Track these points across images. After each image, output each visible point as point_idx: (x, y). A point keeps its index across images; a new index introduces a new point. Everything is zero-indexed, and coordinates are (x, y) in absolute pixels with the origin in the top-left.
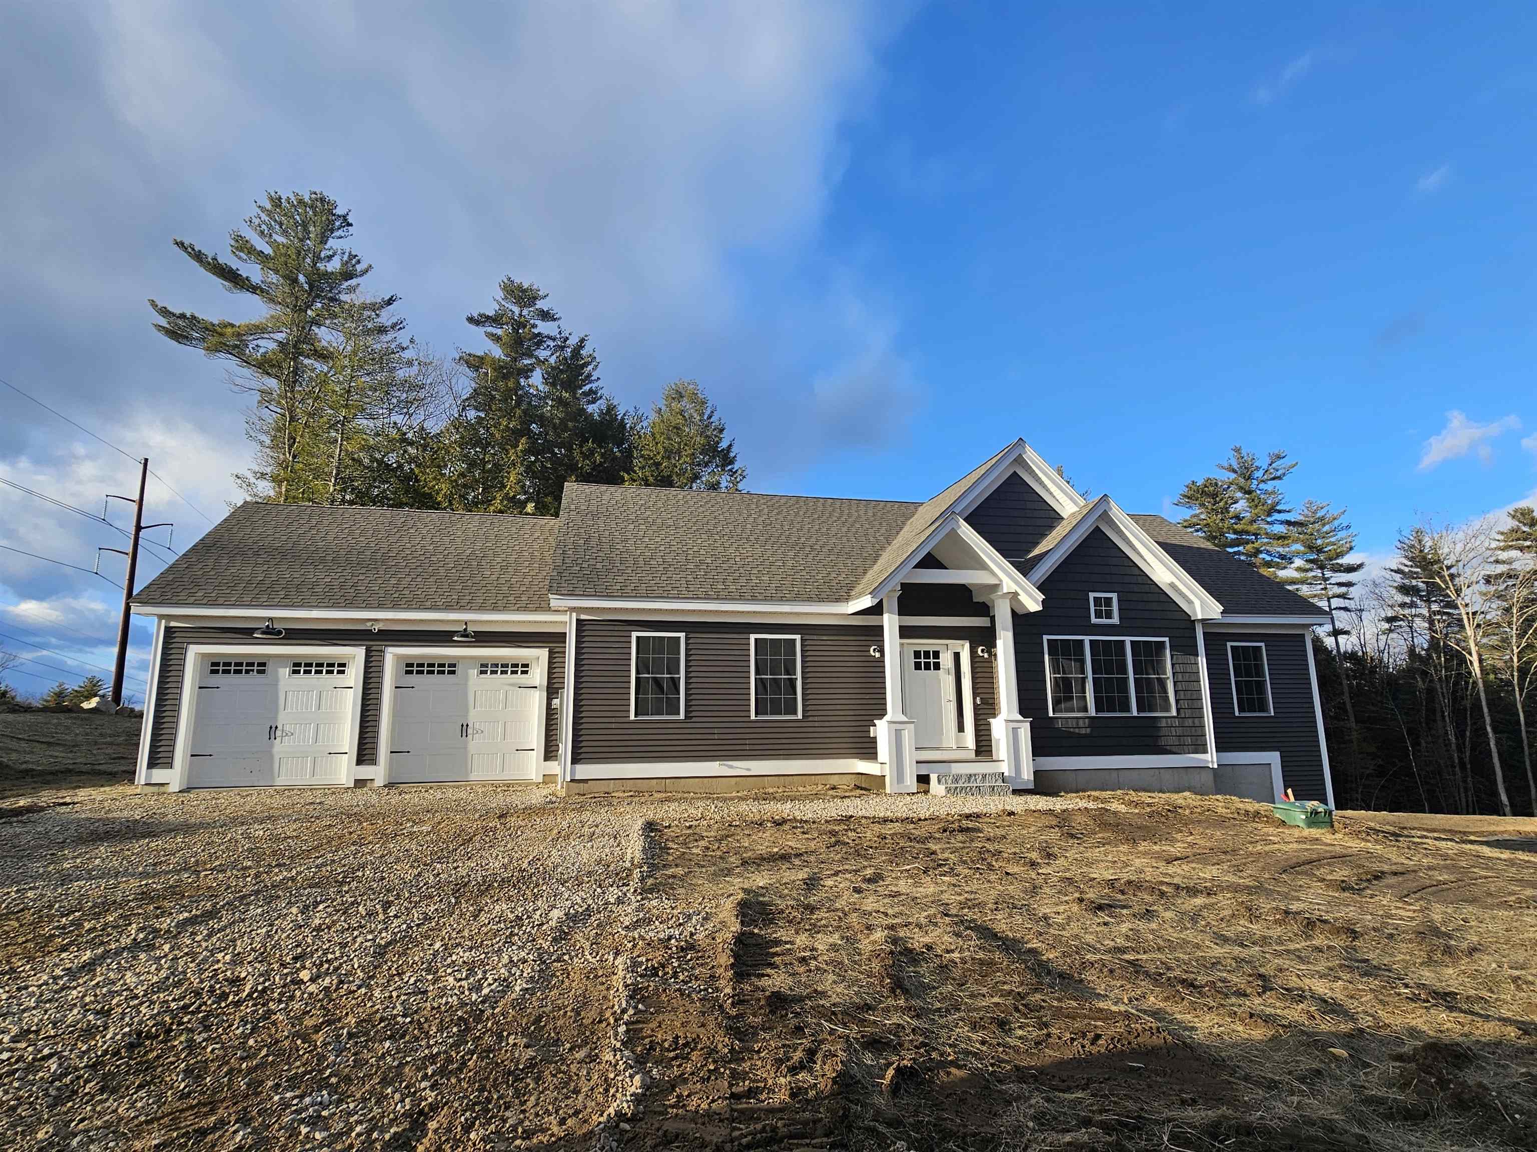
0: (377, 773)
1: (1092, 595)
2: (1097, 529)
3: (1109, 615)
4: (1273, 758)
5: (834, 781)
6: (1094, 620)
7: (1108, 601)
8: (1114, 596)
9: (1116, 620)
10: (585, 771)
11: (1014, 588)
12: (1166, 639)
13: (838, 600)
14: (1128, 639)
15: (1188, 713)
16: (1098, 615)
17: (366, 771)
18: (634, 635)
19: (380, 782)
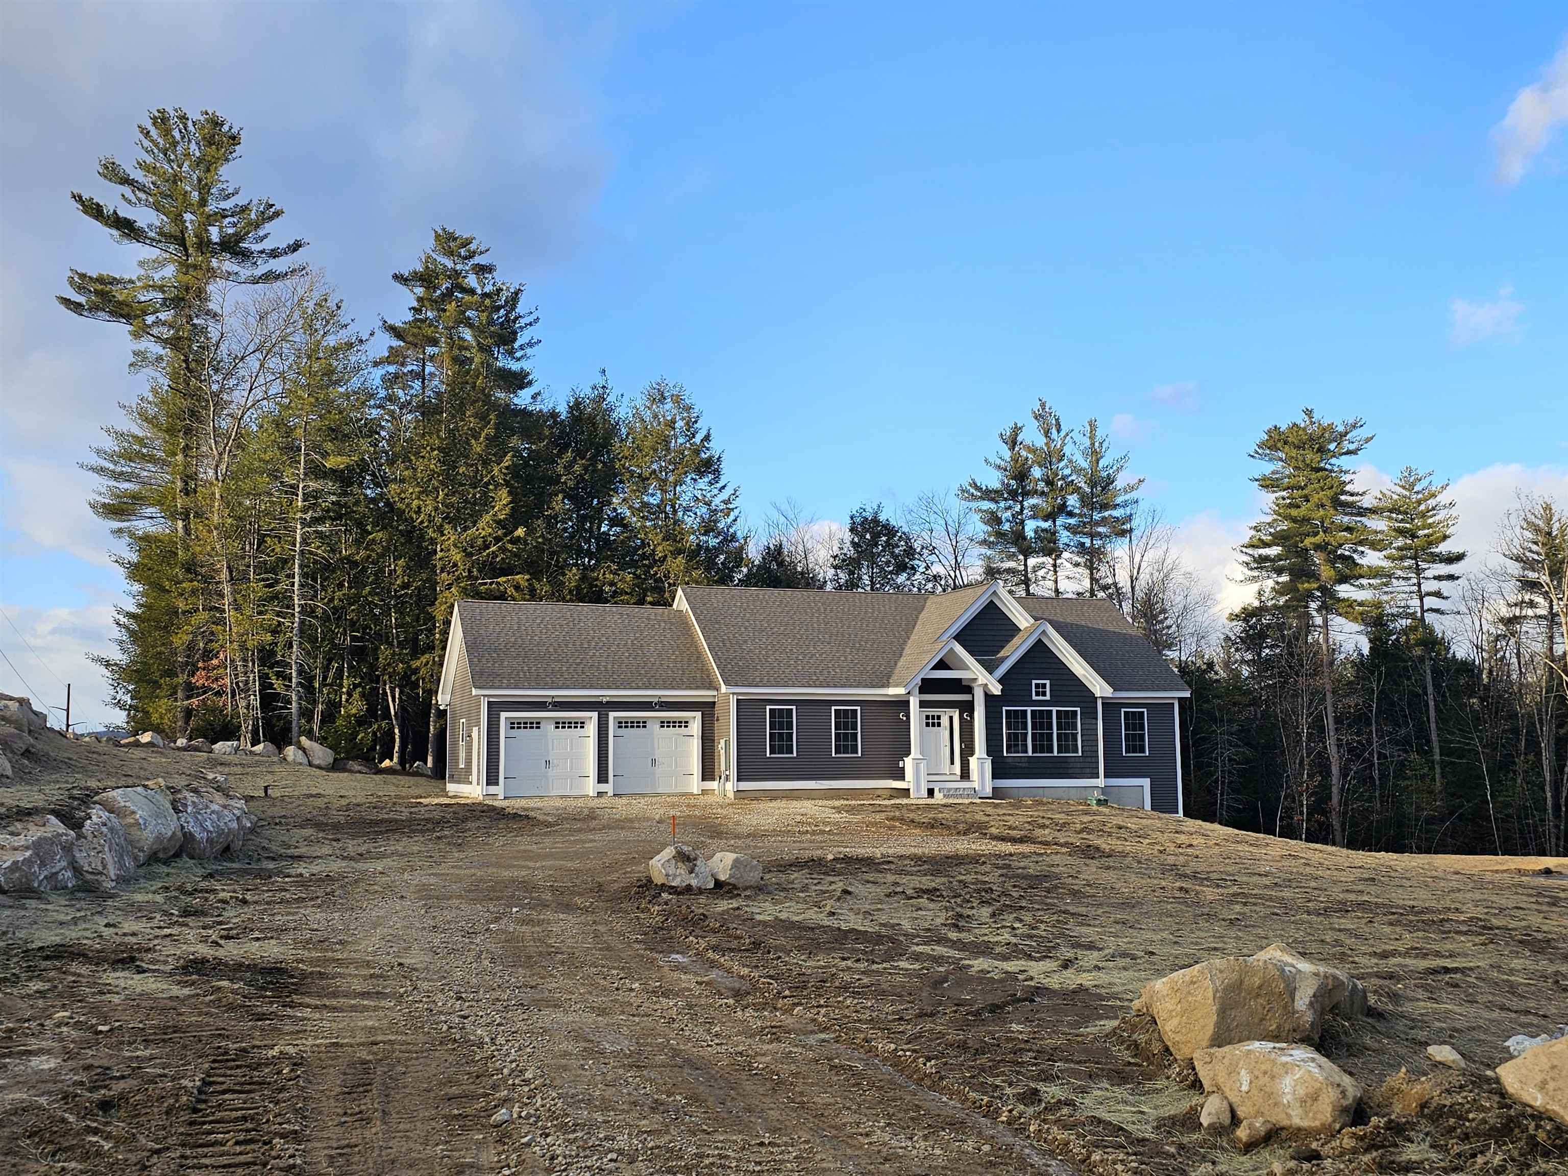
0: (608, 788)
1: (1034, 682)
2: (1040, 642)
3: (1044, 694)
4: (1146, 782)
5: (879, 792)
6: (1034, 698)
7: (1044, 686)
8: (1048, 682)
9: (1048, 697)
10: (746, 786)
11: (985, 682)
12: (1078, 709)
13: (883, 686)
14: (1054, 709)
15: (1089, 754)
16: (1037, 694)
17: (603, 787)
18: (768, 708)
19: (611, 793)
